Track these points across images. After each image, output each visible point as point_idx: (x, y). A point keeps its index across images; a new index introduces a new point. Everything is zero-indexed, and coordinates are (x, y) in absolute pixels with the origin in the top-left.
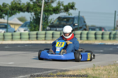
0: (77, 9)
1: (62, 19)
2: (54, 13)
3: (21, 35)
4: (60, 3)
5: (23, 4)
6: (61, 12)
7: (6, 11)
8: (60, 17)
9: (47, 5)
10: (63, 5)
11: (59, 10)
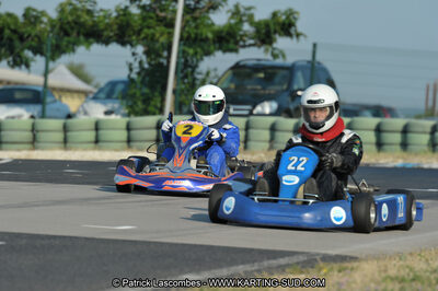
0: (305, 36)
1: (248, 70)
2: (220, 48)
3: (97, 127)
4: (242, 10)
5: (102, 14)
6: (244, 46)
7: (36, 39)
8: (242, 63)
9: (195, 19)
10: (251, 19)
11: (238, 38)
